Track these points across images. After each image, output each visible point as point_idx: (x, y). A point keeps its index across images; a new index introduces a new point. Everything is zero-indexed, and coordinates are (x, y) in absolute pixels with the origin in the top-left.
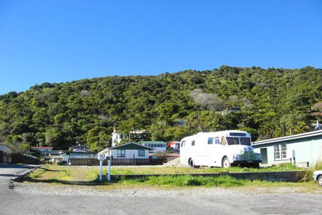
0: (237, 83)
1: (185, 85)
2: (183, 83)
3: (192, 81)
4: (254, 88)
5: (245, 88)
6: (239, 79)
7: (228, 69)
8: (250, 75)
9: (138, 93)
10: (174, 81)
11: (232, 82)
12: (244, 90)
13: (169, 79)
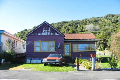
0: (111, 21)
1: (90, 23)
2: (89, 22)
3: (93, 21)
4: (118, 22)
5: (114, 22)
6: (112, 19)
7: (109, 15)
8: (118, 17)
9: (67, 27)
10: (86, 21)
11: (109, 21)
12: (114, 23)
13: (84, 21)
